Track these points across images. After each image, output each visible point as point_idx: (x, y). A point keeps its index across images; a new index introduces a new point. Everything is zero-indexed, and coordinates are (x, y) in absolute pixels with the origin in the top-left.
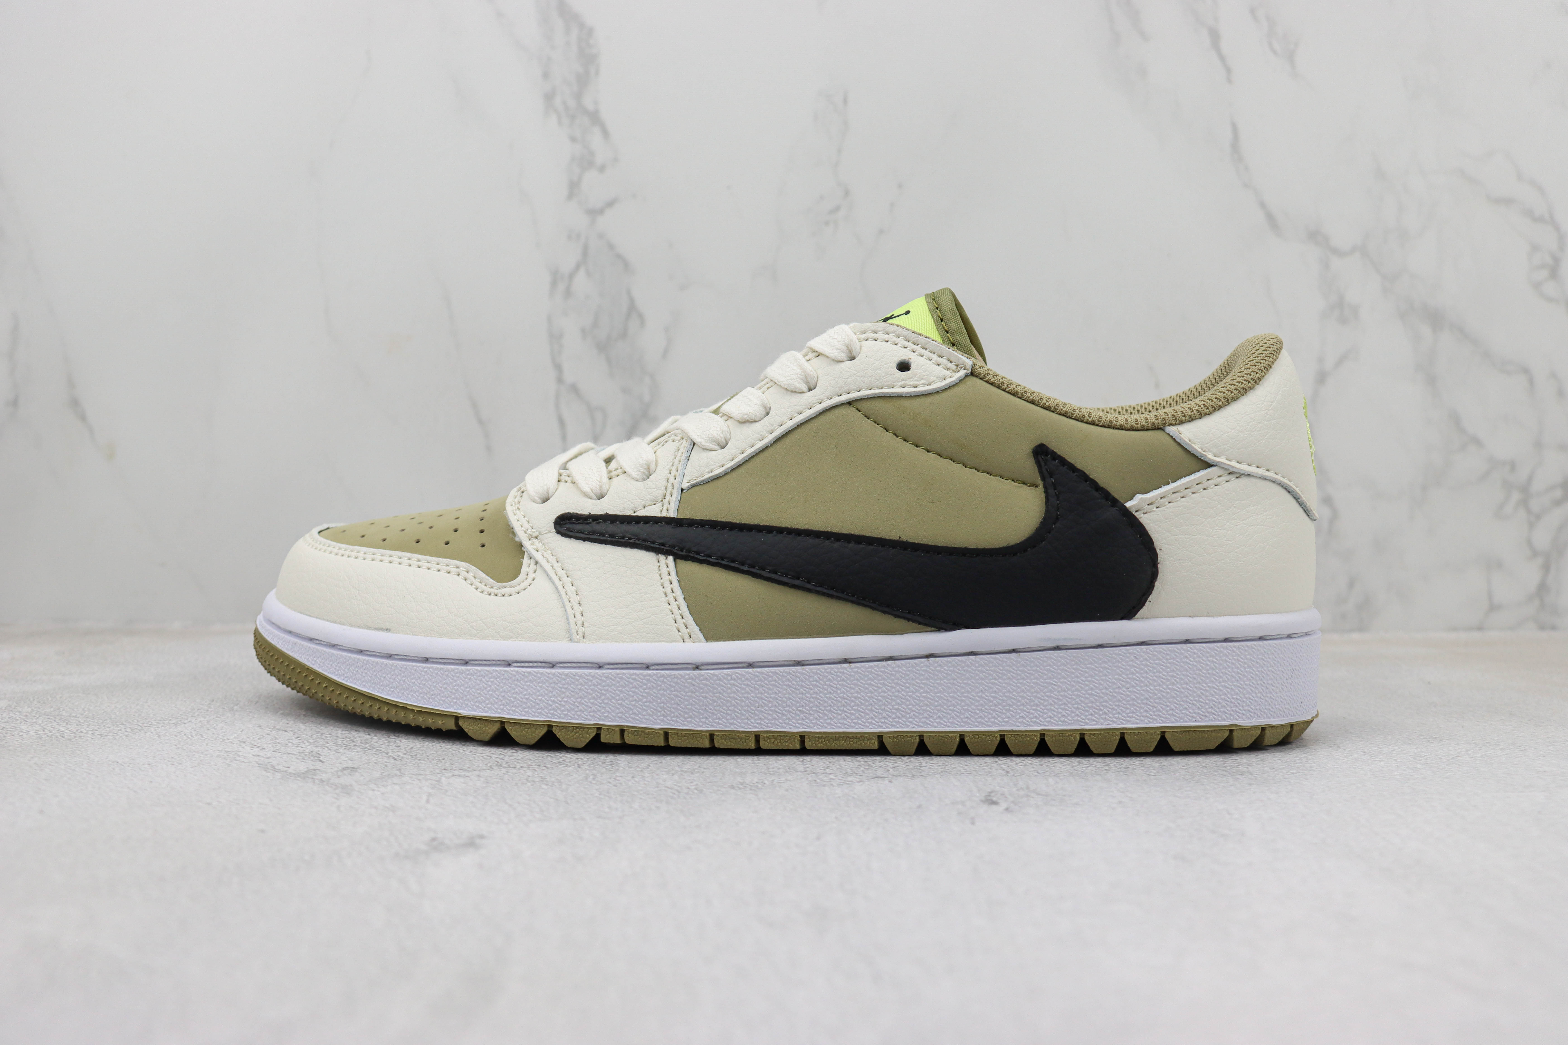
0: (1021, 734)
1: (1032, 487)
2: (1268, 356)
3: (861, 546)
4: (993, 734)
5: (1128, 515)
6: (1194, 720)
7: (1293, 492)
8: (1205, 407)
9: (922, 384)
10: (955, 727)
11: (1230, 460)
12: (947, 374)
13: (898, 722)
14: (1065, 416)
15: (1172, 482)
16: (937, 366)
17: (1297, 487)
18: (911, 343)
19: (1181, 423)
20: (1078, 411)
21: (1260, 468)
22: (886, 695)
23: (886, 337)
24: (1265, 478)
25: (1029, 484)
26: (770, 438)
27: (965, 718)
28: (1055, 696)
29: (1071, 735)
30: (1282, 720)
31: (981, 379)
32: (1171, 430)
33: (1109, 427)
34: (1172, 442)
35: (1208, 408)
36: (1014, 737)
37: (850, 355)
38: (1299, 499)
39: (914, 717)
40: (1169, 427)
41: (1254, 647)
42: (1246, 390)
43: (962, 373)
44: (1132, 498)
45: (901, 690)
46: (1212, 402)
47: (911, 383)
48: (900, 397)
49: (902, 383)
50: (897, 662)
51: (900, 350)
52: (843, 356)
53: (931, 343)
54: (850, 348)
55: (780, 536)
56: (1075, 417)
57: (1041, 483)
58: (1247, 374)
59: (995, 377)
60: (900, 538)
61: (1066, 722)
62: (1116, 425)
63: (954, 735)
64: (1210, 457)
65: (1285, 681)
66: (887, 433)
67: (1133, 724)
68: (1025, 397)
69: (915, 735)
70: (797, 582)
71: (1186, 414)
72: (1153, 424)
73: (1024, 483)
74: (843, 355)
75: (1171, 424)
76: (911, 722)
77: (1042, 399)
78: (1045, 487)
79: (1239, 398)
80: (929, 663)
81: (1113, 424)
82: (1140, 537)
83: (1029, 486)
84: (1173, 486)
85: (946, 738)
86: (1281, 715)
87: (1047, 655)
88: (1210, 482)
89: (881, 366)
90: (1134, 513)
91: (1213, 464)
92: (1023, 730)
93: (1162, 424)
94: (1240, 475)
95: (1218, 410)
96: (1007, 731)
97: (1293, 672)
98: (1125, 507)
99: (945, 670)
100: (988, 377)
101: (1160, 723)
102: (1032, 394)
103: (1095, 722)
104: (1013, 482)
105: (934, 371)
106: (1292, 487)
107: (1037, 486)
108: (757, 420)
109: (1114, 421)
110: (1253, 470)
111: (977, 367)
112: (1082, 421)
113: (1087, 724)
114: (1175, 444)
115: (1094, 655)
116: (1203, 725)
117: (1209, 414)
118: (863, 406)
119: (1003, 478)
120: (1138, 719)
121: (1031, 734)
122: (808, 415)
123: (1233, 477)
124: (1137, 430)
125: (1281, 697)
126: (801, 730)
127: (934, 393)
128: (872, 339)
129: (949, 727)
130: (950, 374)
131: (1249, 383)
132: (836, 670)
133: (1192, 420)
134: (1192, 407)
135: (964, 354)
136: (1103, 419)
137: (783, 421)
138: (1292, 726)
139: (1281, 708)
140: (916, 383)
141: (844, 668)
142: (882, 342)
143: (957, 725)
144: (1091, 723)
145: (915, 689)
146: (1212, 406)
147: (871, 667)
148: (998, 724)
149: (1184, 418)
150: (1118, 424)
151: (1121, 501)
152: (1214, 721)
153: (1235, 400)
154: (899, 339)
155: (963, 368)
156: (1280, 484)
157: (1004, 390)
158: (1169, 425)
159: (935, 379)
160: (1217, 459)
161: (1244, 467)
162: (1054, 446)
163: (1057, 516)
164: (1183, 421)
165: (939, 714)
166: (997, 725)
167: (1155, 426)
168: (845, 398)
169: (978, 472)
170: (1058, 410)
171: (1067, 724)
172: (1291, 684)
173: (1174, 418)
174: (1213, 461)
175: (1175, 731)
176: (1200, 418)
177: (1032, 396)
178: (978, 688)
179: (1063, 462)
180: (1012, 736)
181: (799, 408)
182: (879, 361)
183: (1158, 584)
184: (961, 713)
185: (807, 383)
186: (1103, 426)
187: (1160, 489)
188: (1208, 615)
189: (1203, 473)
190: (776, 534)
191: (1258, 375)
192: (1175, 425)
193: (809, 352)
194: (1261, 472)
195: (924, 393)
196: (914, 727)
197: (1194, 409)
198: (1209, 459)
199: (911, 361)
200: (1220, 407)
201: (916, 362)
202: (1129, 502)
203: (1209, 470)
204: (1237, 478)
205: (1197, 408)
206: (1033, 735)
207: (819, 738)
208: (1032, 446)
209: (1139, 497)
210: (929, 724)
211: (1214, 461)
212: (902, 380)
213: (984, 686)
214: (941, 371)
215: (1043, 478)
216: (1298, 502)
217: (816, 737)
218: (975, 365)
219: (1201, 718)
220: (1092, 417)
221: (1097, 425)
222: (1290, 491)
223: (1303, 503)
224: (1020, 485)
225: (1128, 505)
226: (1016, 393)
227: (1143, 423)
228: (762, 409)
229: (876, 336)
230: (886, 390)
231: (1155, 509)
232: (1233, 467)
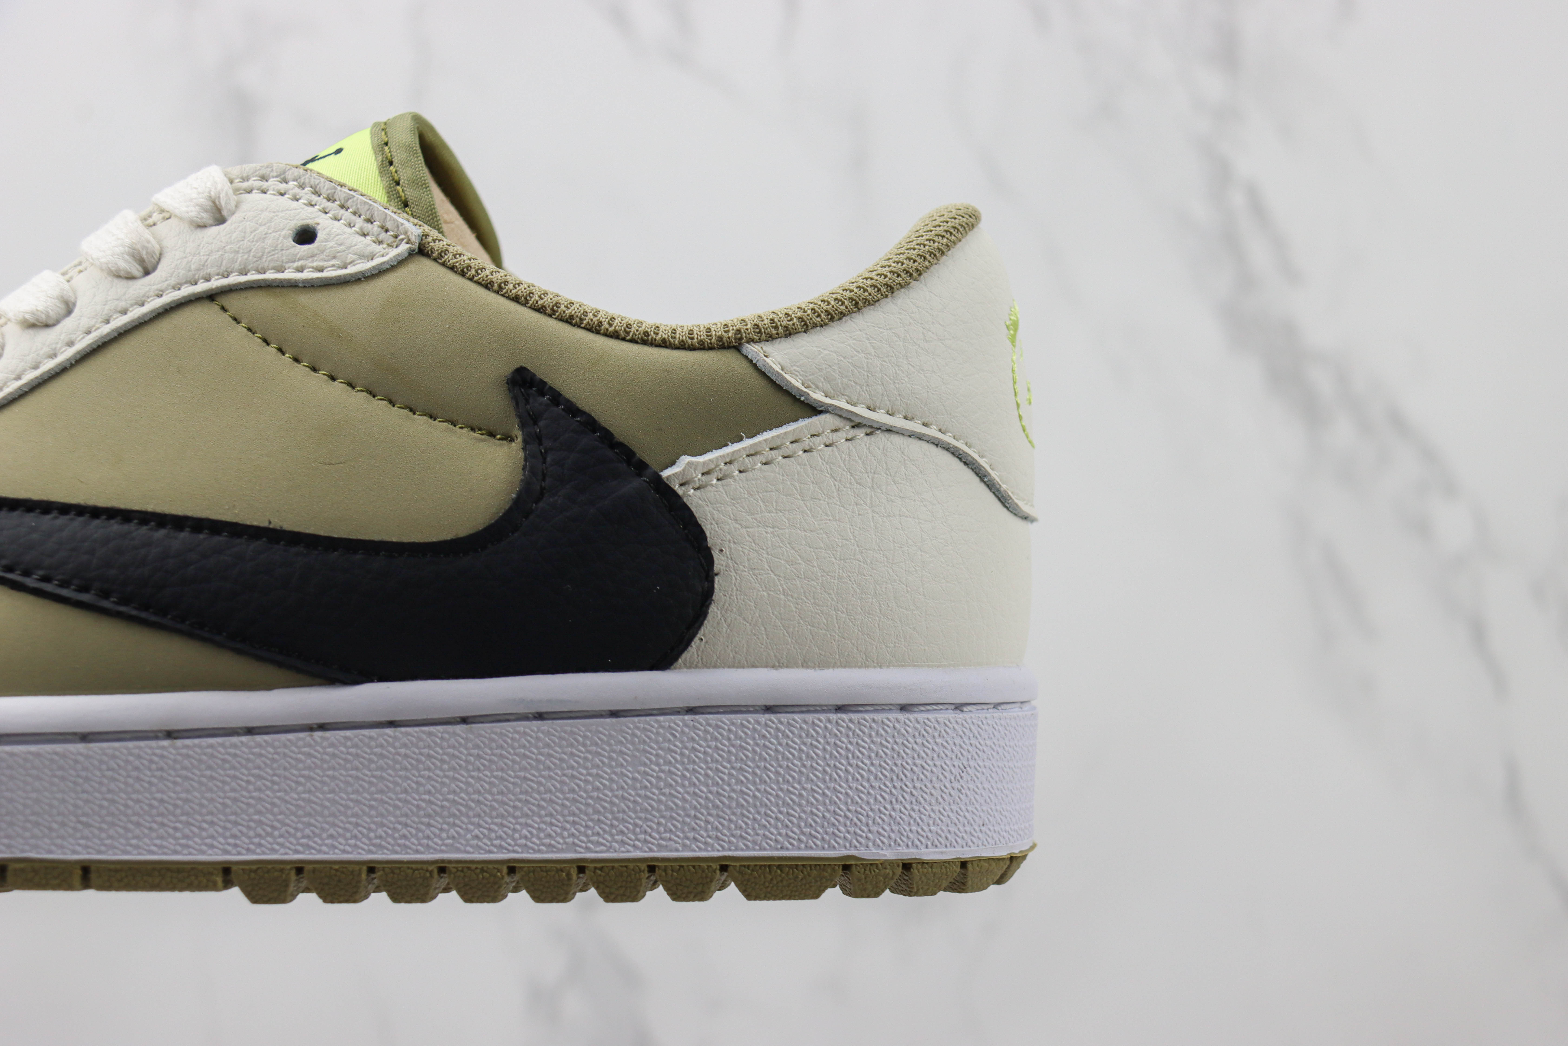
0: (473, 866)
1: (505, 442)
2: (940, 235)
3: (201, 536)
4: (425, 866)
5: (663, 489)
6: (779, 846)
7: (974, 464)
8: (814, 313)
9: (333, 266)
10: (359, 853)
11: (854, 405)
12: (378, 250)
13: (260, 845)
14: (570, 323)
15: (747, 438)
16: (363, 238)
17: (982, 457)
18: (324, 198)
19: (770, 338)
20: (591, 314)
21: (910, 420)
22: (237, 795)
23: (283, 187)
24: (920, 437)
25: (498, 436)
26: (68, 353)
27: (376, 837)
28: (534, 801)
29: (562, 870)
30: (942, 853)
31: (435, 260)
32: (752, 350)
33: (644, 342)
34: (750, 370)
35: (819, 316)
36: (462, 871)
37: (218, 215)
38: (985, 476)
39: (287, 835)
40: (747, 345)
41: (888, 723)
42: (892, 288)
43: (404, 248)
44: (673, 463)
45: (263, 788)
46: (828, 305)
47: (315, 264)
48: (292, 285)
49: (299, 264)
50: (259, 738)
51: (303, 209)
52: (206, 217)
53: (355, 199)
54: (217, 203)
55: (63, 520)
56: (586, 325)
57: (519, 434)
58: (898, 263)
59: (458, 256)
60: (270, 523)
61: (554, 846)
62: (655, 340)
63: (357, 868)
64: (817, 396)
65: (948, 785)
66: (268, 347)
67: (671, 851)
68: (504, 291)
69: (289, 867)
70: (85, 597)
71: (779, 324)
72: (720, 338)
73: (492, 434)
74: (205, 215)
75: (751, 341)
76: (282, 845)
77: (533, 293)
78: (526, 442)
79: (878, 300)
80: (314, 740)
81: (650, 337)
82: (684, 528)
83: (500, 439)
84: (747, 443)
85: (343, 872)
86: (941, 843)
87: (518, 729)
88: (817, 440)
89: (266, 234)
90: (676, 487)
91: (822, 408)
92: (478, 859)
93: (735, 339)
94: (872, 429)
95: (840, 319)
96: (450, 862)
97: (965, 770)
98: (660, 477)
99: (342, 752)
100: (446, 257)
101: (718, 851)
102: (517, 286)
103: (602, 848)
104: (472, 433)
105: (356, 245)
106: (969, 455)
107: (512, 440)
108: (50, 322)
109: (652, 333)
110: (897, 422)
111: (430, 239)
112: (598, 332)
113: (588, 849)
114: (755, 374)
115: (601, 729)
116: (794, 855)
117: (821, 326)
118: (234, 303)
119: (455, 426)
120: (679, 843)
121: (490, 866)
122: (136, 316)
123: (860, 433)
124: (692, 348)
125: (939, 811)
126: (83, 856)
127: (353, 282)
128: (258, 190)
129: (348, 853)
130: (382, 250)
131: (898, 277)
132: (149, 751)
133: (790, 334)
134: (790, 313)
135: (412, 219)
136: (633, 329)
137: (93, 326)
138: (964, 864)
139: (940, 832)
140: (321, 264)
141: (163, 748)
142: (274, 195)
143: (363, 849)
144: (598, 849)
145: (289, 785)
146: (826, 311)
147: (211, 746)
148: (435, 849)
149: (774, 332)
150: (657, 338)
151: (655, 467)
152: (816, 850)
153: (870, 304)
154: (304, 191)
155: (405, 241)
156: (948, 448)
157: (471, 279)
158: (748, 342)
159: (354, 257)
160: (828, 401)
161: (880, 417)
162: (542, 372)
163: (542, 489)
164: (774, 337)
165: (332, 831)
166: (431, 851)
167: (724, 344)
168: (202, 287)
169: (414, 414)
170: (557, 314)
171: (554, 850)
172: (960, 791)
173: (758, 330)
174: (821, 404)
175: (744, 866)
176: (805, 332)
177: (516, 288)
178: (400, 785)
179: (557, 398)
180: (458, 870)
181: (122, 305)
182: (264, 227)
183: (716, 610)
184: (370, 829)
185: (141, 261)
186: (633, 341)
187: (725, 449)
188: (805, 665)
189: (802, 423)
190: (57, 515)
191: (916, 264)
192: (760, 341)
193: (154, 212)
194: (915, 426)
195: (334, 282)
196: (286, 854)
197: (793, 316)
198: (814, 399)
199: (319, 227)
200: (842, 315)
201: (325, 227)
202: (669, 468)
203: (815, 419)
204: (867, 434)
205: (799, 314)
206: (494, 868)
207: (116, 871)
208: (507, 370)
209: (685, 460)
210: (314, 848)
211: (823, 404)
212: (299, 260)
213: (409, 782)
214: (366, 244)
215: (523, 426)
216: (985, 483)
217: (110, 870)
218: (427, 236)
219: (791, 844)
220: (615, 324)
221: (624, 339)
222: (968, 462)
223: (994, 485)
224: (483, 437)
225: (665, 474)
226: (490, 283)
227: (702, 337)
228: (63, 306)
229: (265, 185)
230: (270, 275)
231: (715, 481)
232: (857, 415)
